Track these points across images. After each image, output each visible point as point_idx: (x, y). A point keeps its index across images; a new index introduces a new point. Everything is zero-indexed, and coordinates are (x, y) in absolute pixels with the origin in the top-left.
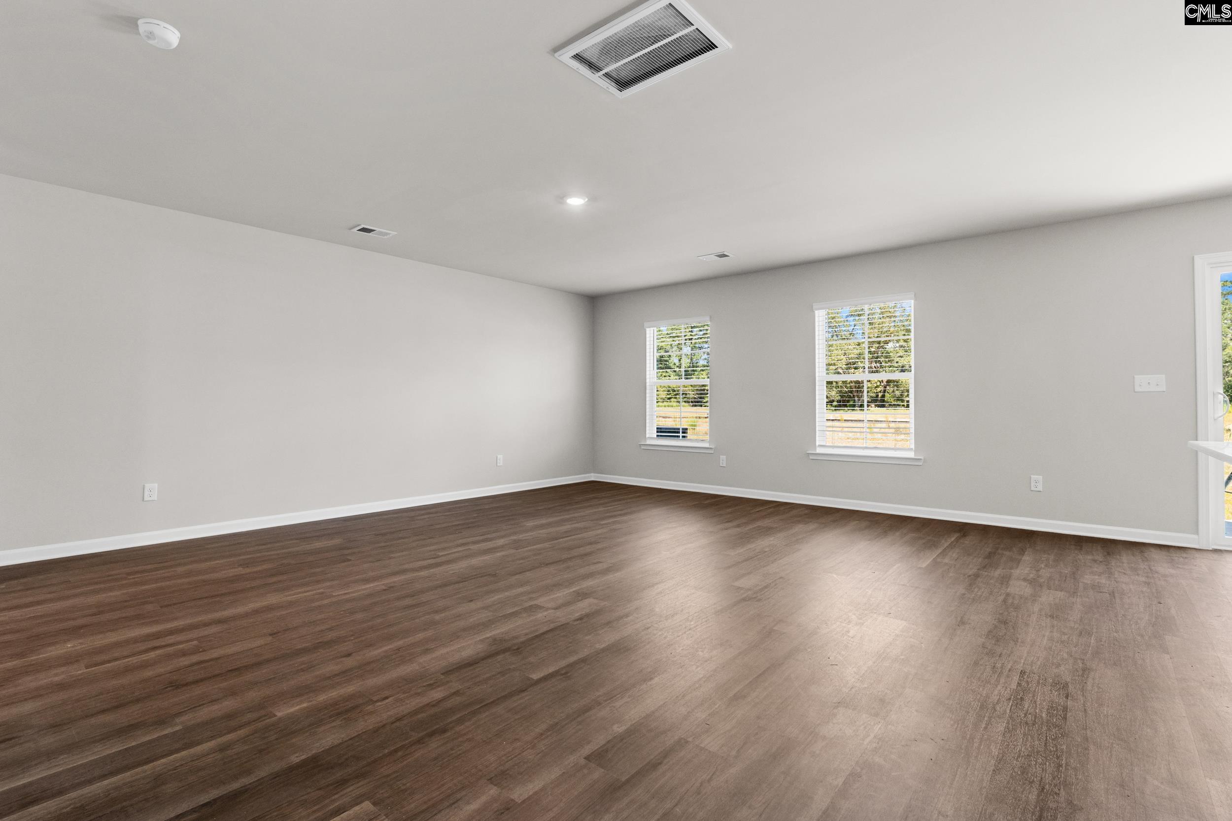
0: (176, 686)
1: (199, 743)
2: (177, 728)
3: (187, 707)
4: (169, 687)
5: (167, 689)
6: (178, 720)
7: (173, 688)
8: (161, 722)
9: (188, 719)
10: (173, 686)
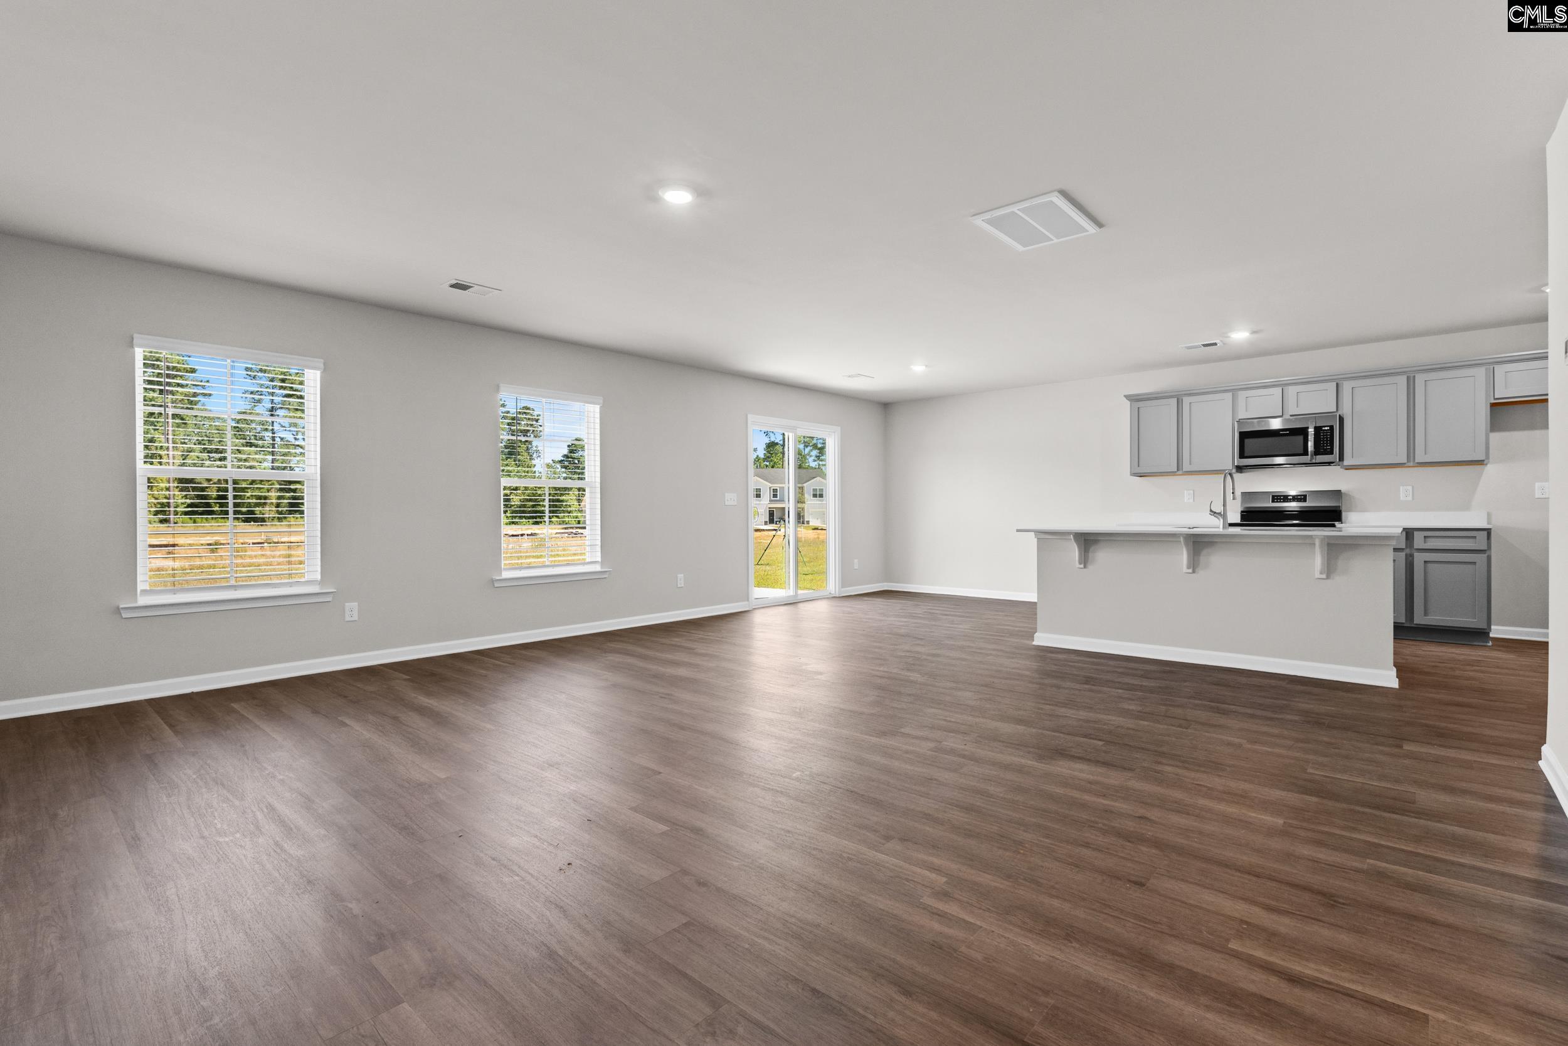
0: (1330, 900)
1: (1366, 842)
2: (1372, 861)
3: (1344, 872)
4: (1340, 903)
5: (1344, 902)
6: (1365, 867)
7: (1336, 899)
8: (1381, 875)
9: (1356, 863)
10: (1335, 901)
